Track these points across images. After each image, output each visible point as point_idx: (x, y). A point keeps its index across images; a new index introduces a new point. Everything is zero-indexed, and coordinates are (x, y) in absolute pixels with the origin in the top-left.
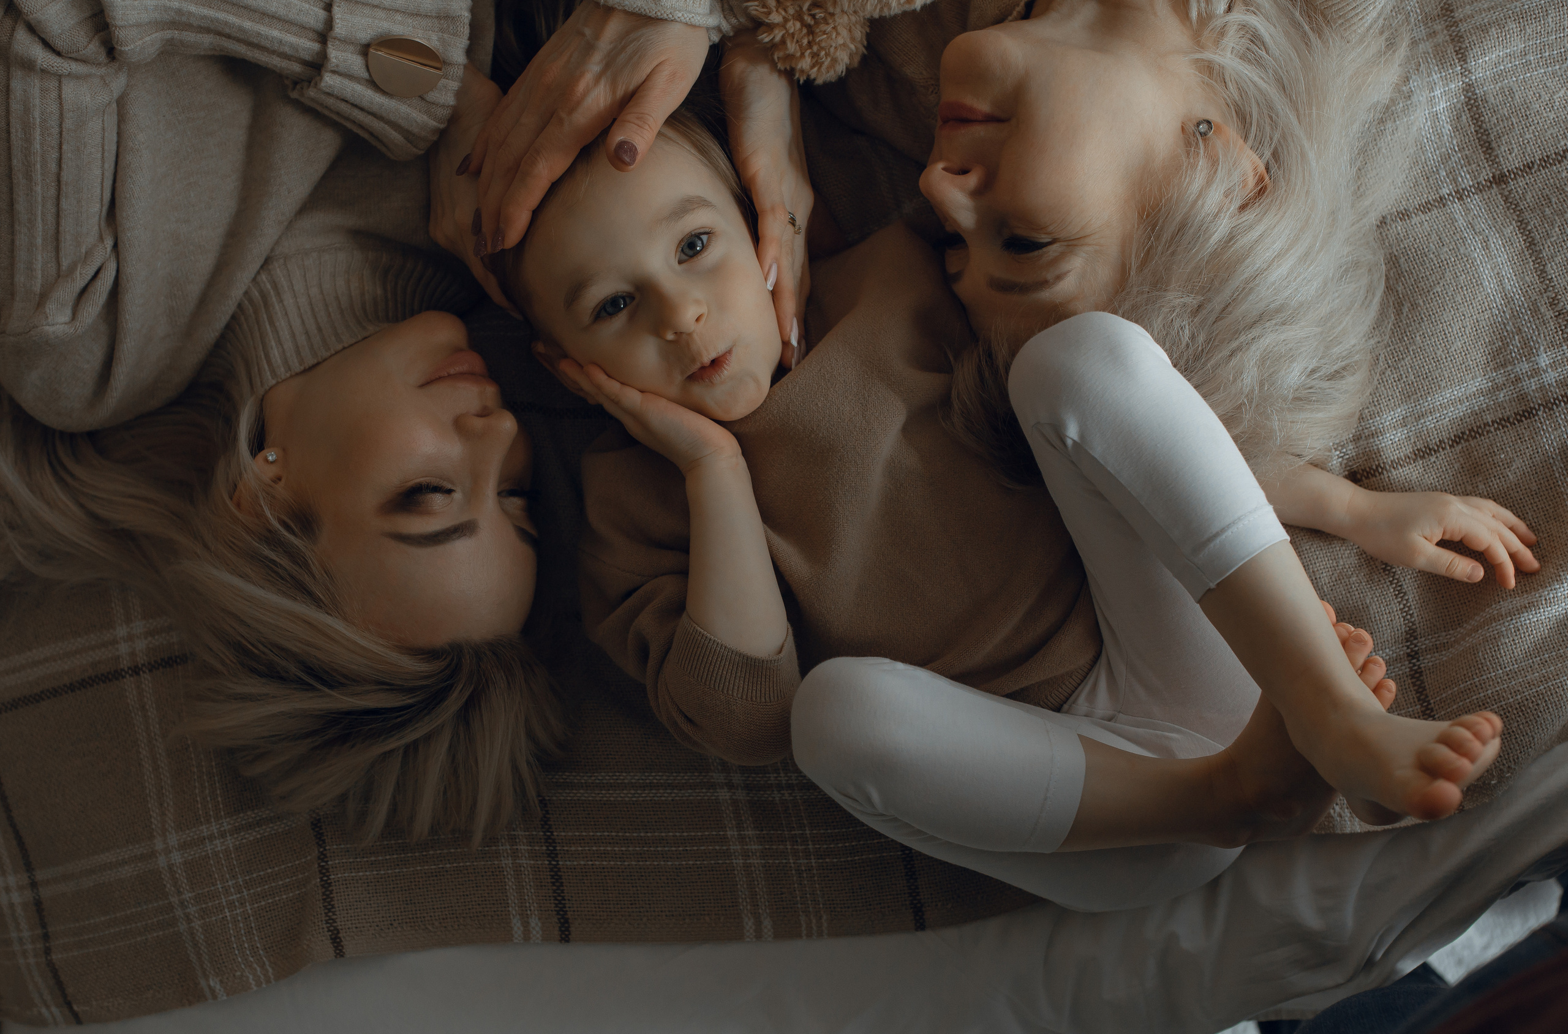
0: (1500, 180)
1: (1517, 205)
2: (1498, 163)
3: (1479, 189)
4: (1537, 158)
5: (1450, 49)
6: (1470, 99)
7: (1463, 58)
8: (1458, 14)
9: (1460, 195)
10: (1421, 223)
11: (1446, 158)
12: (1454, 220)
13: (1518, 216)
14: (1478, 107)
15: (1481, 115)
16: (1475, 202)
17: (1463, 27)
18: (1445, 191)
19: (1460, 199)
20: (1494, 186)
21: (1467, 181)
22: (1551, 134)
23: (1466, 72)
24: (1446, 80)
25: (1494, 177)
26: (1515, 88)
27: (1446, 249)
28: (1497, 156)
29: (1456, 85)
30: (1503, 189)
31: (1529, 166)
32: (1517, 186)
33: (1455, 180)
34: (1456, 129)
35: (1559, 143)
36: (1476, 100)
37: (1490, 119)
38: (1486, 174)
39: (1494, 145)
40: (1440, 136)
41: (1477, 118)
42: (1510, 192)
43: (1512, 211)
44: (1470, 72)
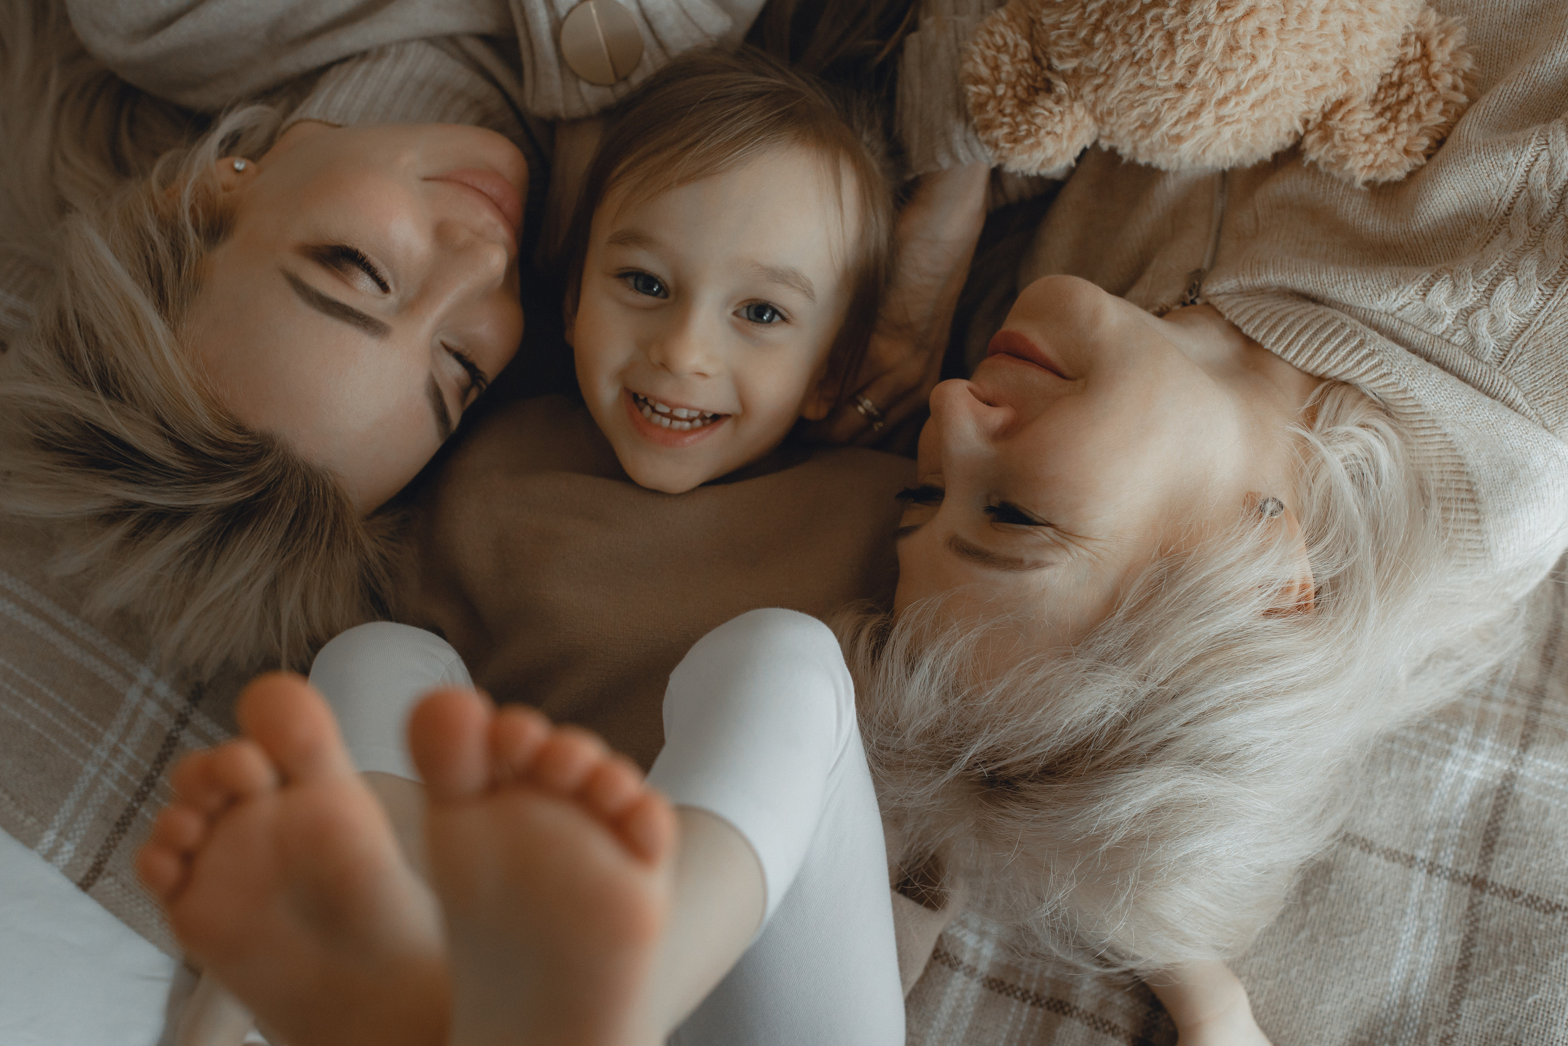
0: (1479, 884)
1: (1477, 920)
2: (1489, 868)
3: (1454, 877)
4: (1527, 892)
5: (1519, 729)
6: (1504, 788)
7: (1525, 747)
8: (1548, 704)
9: (1432, 869)
10: (1377, 867)
11: (1443, 824)
12: (1407, 888)
13: (1471, 932)
14: (1506, 802)
15: (1504, 811)
16: (1441, 885)
17: (1544, 719)
18: (1421, 854)
19: (1430, 872)
20: (1470, 885)
21: (1447, 860)
22: (1556, 881)
23: (1518, 761)
24: (1495, 754)
25: (1475, 877)
26: (1553, 811)
27: (1380, 909)
28: (1491, 860)
29: (1501, 765)
30: (1476, 895)
31: (1514, 894)
32: (1492, 903)
33: (1437, 851)
34: (1472, 805)
35: (1558, 893)
36: (1509, 793)
37: (1509, 821)
38: (1470, 868)
39: (1496, 847)
40: (1454, 800)
41: (1498, 811)
42: (1480, 903)
43: (1468, 922)
44: (1522, 764)
